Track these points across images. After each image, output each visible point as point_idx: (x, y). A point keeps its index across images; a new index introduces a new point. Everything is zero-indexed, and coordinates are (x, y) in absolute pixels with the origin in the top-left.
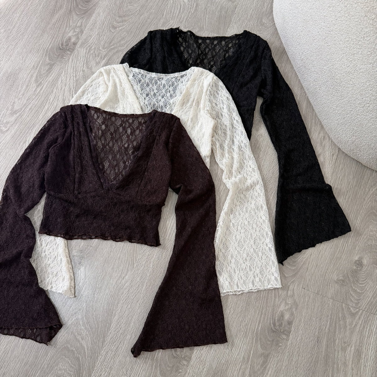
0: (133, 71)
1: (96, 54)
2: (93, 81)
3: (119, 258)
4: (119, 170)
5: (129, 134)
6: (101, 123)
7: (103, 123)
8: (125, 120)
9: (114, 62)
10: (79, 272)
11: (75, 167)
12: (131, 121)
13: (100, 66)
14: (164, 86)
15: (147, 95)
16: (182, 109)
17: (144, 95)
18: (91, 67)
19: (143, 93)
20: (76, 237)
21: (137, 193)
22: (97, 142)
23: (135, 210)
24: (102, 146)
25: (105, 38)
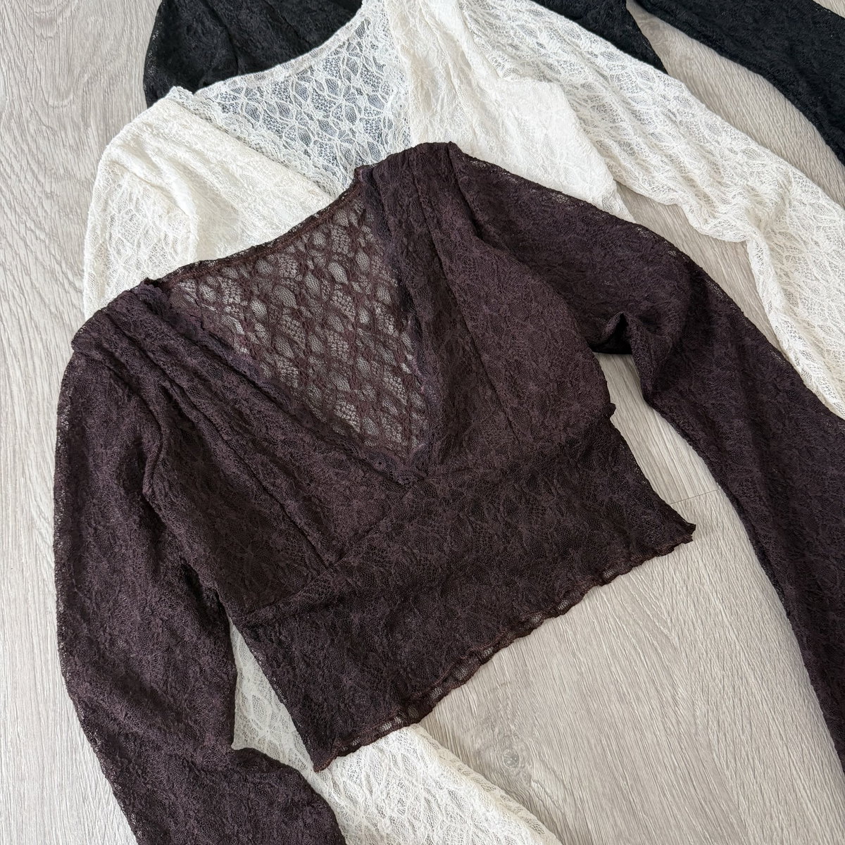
0: (211, 96)
1: (50, 125)
2: (106, 203)
3: (613, 654)
4: (397, 402)
5: (345, 281)
6: (242, 300)
7: (248, 296)
8: (302, 249)
9: (126, 113)
10: (536, 790)
11: (264, 483)
12: (319, 240)
13: (91, 151)
14: (332, 86)
15: (306, 139)
16: (434, 115)
17: (299, 145)
18: (66, 169)
19: (289, 140)
20: (438, 691)
21: (512, 428)
22: (273, 367)
23: (546, 483)
24: (297, 366)
25: (41, 67)
